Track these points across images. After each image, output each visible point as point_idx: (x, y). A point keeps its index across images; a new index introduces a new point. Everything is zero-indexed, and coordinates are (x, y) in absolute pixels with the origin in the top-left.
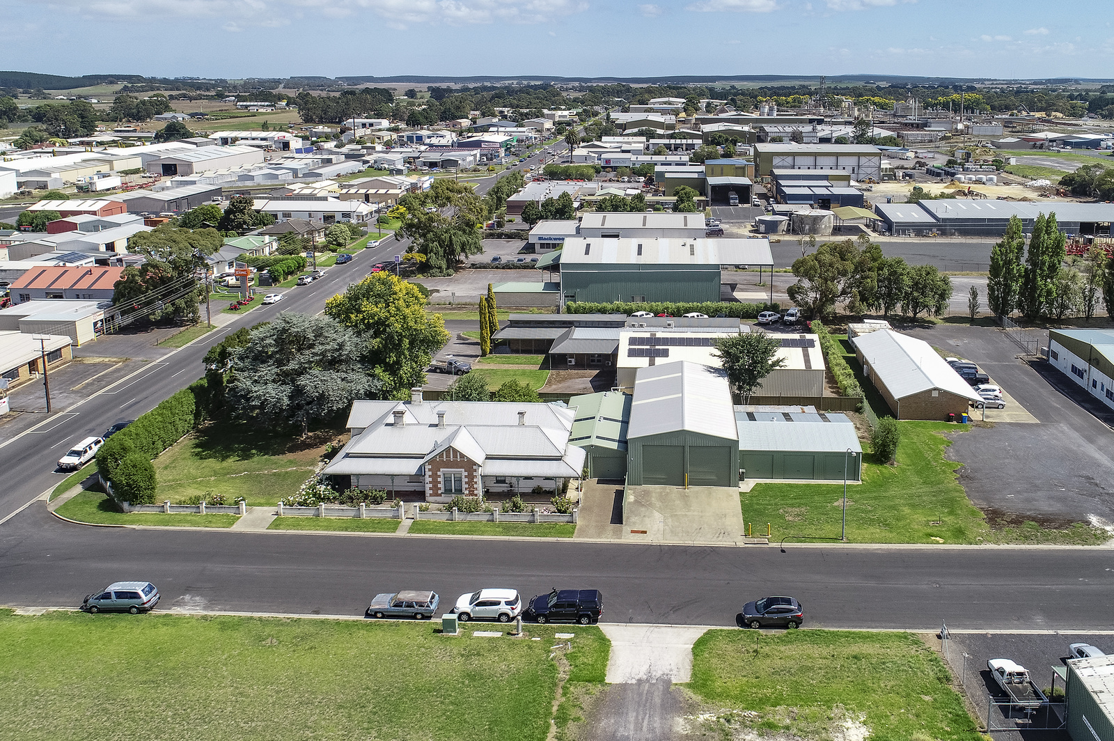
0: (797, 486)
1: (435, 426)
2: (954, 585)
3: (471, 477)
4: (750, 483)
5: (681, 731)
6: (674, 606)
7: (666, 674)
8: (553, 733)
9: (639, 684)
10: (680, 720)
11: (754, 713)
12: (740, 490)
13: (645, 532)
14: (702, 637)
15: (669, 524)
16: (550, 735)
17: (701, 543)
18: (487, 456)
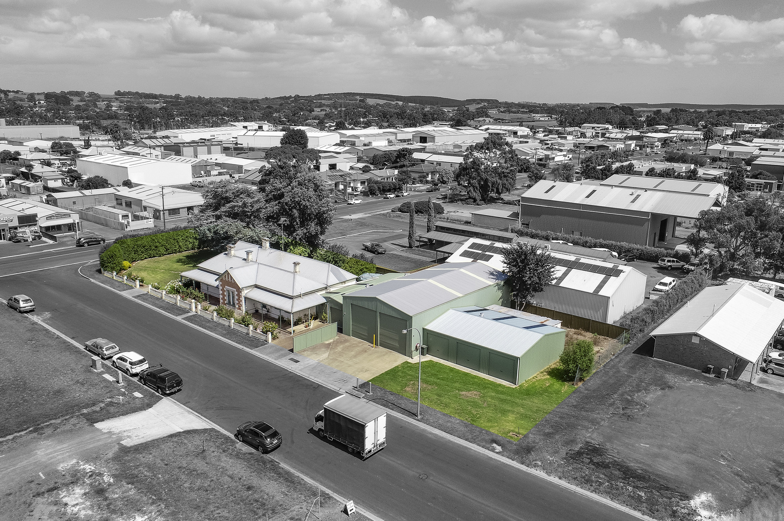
0: (458, 372)
1: (244, 259)
2: (440, 484)
3: (239, 296)
4: (428, 358)
5: (60, 467)
6: (222, 407)
7: (129, 437)
8: (18, 434)
9: (105, 433)
10: (74, 461)
11: (112, 480)
12: (410, 360)
13: (297, 361)
14: (197, 430)
15: (321, 363)
16: (16, 434)
17: (319, 380)
18: (256, 286)
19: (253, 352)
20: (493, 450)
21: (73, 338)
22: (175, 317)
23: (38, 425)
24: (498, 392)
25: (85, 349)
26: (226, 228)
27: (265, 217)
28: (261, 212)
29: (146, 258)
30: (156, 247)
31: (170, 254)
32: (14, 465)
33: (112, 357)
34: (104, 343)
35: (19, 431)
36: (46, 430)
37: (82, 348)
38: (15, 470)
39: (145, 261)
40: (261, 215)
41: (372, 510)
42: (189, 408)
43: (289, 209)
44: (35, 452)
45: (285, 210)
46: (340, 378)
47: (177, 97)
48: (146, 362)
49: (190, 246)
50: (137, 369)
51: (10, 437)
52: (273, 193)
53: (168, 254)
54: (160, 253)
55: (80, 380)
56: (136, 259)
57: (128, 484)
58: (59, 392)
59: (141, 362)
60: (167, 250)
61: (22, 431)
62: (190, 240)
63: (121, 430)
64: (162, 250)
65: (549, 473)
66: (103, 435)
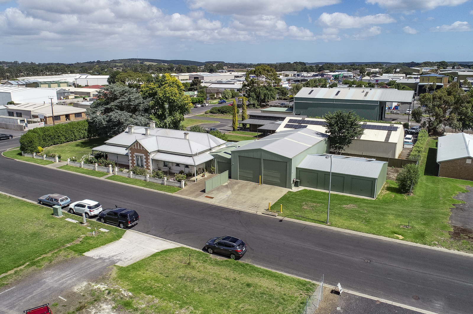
1: (144, 134)
2: (383, 264)
3: (147, 159)
4: (301, 188)
5: (76, 289)
6: (179, 232)
7: (119, 260)
8: (19, 269)
9: (97, 260)
10: (85, 283)
11: (130, 294)
12: (290, 190)
13: (212, 198)
14: (171, 249)
15: (230, 197)
16: (15, 269)
17: (237, 208)
18: (159, 151)
19: (174, 194)
20: (398, 238)
21: (23, 197)
22: (99, 178)
23: (33, 260)
24: (365, 203)
25: (40, 203)
26: (118, 117)
27: (143, 109)
28: (140, 106)
29: (51, 145)
30: (59, 136)
31: (69, 142)
32: (30, 294)
33: (68, 205)
34: (57, 196)
35: (18, 267)
36: (42, 263)
37: (35, 203)
38: (33, 297)
39: (51, 147)
40: (141, 108)
41: (352, 289)
42: (152, 235)
43: (162, 102)
44: (43, 281)
45: (159, 103)
46: (251, 205)
47: (16, 63)
48: (100, 206)
49: (82, 136)
50: (96, 212)
51: (12, 272)
52: (148, 92)
53: (67, 142)
54: (61, 141)
55: (48, 225)
56: (44, 145)
57: (148, 294)
58: (34, 235)
59: (97, 206)
60: (66, 139)
61: (20, 265)
62: (82, 131)
63: (109, 256)
64: (63, 139)
65: (449, 248)
66: (96, 261)
